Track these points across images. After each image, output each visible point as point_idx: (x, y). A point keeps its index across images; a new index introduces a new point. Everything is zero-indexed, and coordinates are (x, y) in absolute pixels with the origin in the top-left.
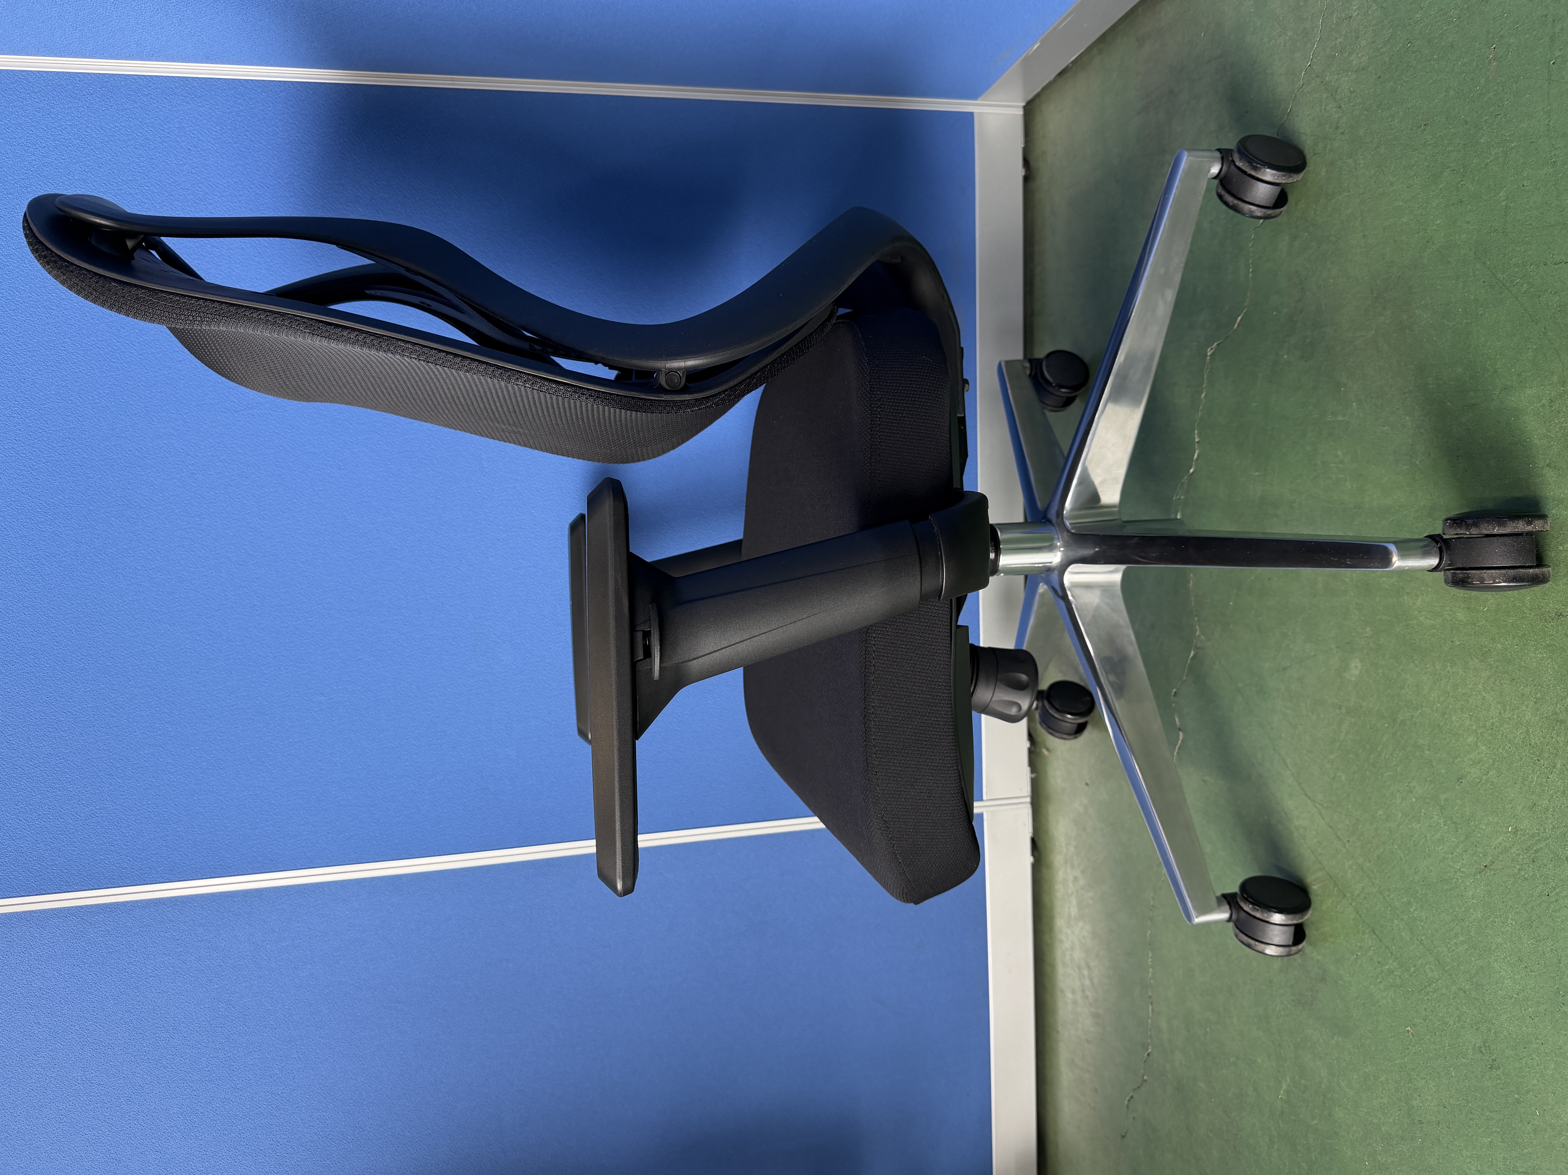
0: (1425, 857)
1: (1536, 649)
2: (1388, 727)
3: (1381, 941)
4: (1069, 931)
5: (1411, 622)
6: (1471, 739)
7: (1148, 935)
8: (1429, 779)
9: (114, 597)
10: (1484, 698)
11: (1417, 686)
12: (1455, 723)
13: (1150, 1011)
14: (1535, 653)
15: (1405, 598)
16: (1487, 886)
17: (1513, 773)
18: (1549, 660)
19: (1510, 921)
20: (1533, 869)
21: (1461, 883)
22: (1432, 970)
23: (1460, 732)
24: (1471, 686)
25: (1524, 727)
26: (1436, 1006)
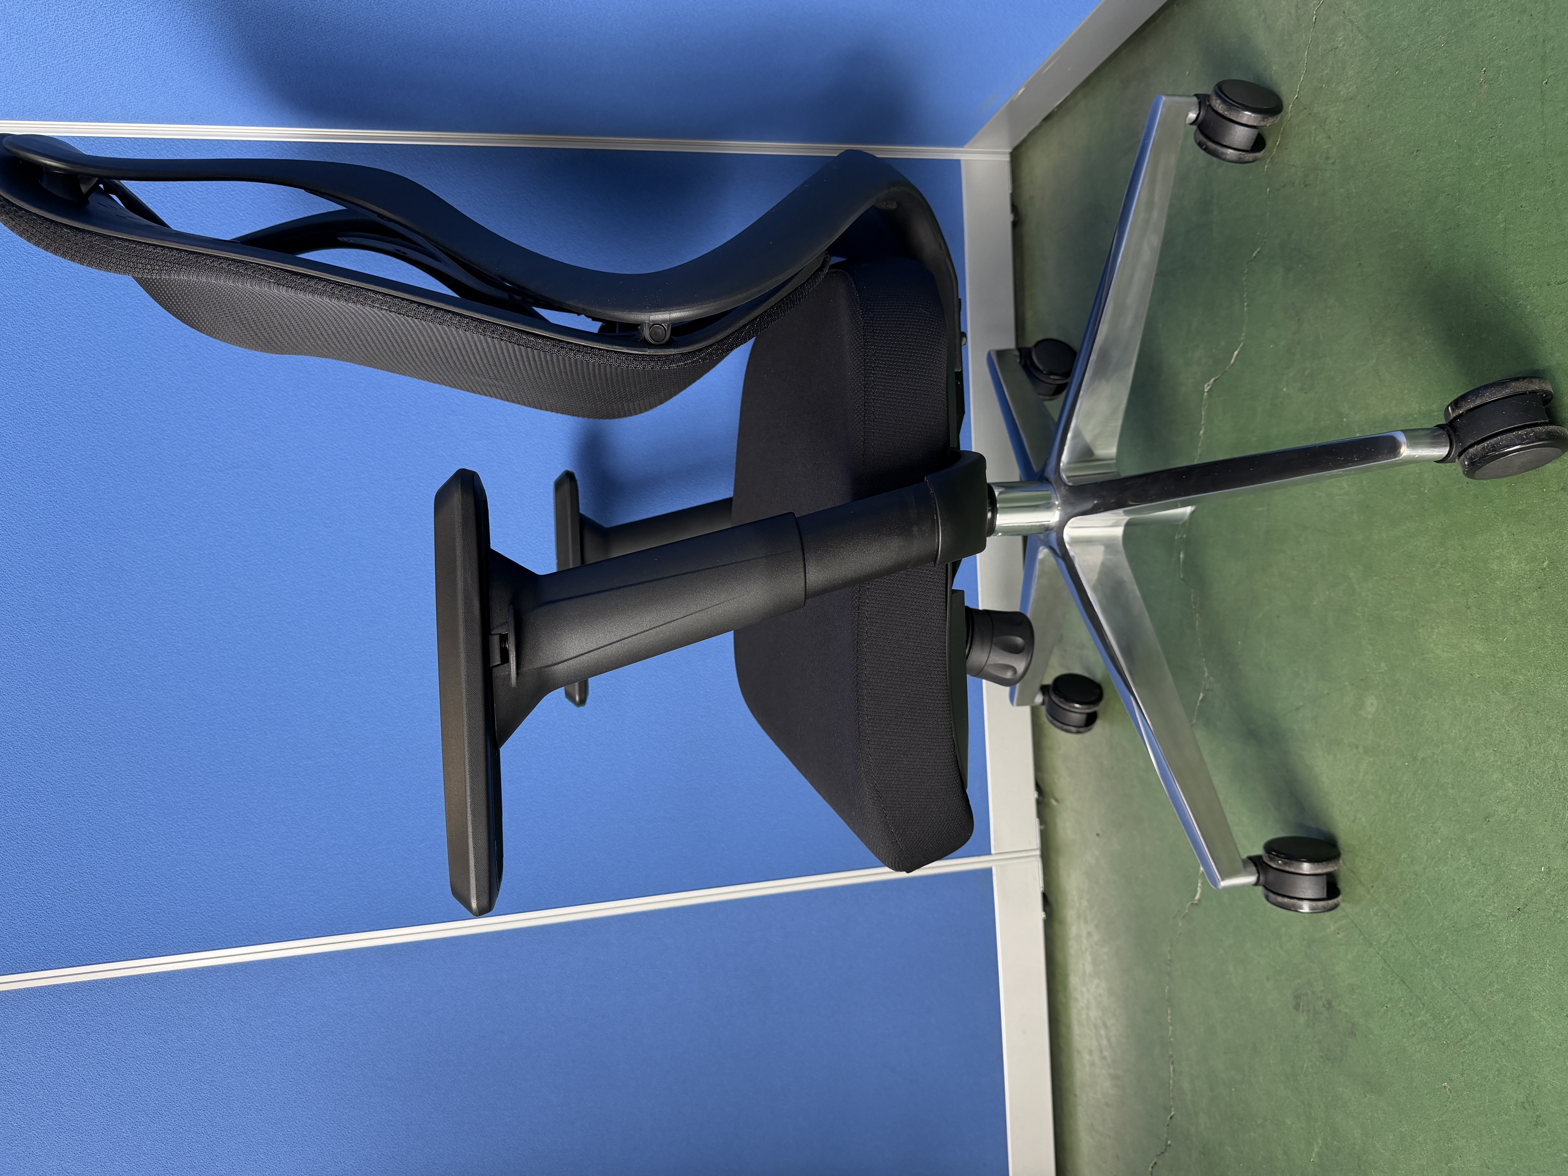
0: (1454, 902)
1: (1560, 679)
2: (1408, 766)
3: (1411, 991)
4: (1084, 989)
5: (1427, 656)
6: (1496, 776)
7: (1166, 990)
8: (1454, 819)
9: (95, 662)
10: (1508, 733)
11: (1437, 722)
12: (1479, 759)
13: (1171, 1072)
15: (1420, 631)
16: (1521, 930)
17: (1543, 809)
19: (1548, 967)
21: (1493, 928)
22: (1467, 1021)
23: (1484, 769)
24: (1494, 720)
25: (1551, 761)
26: (1474, 1059)
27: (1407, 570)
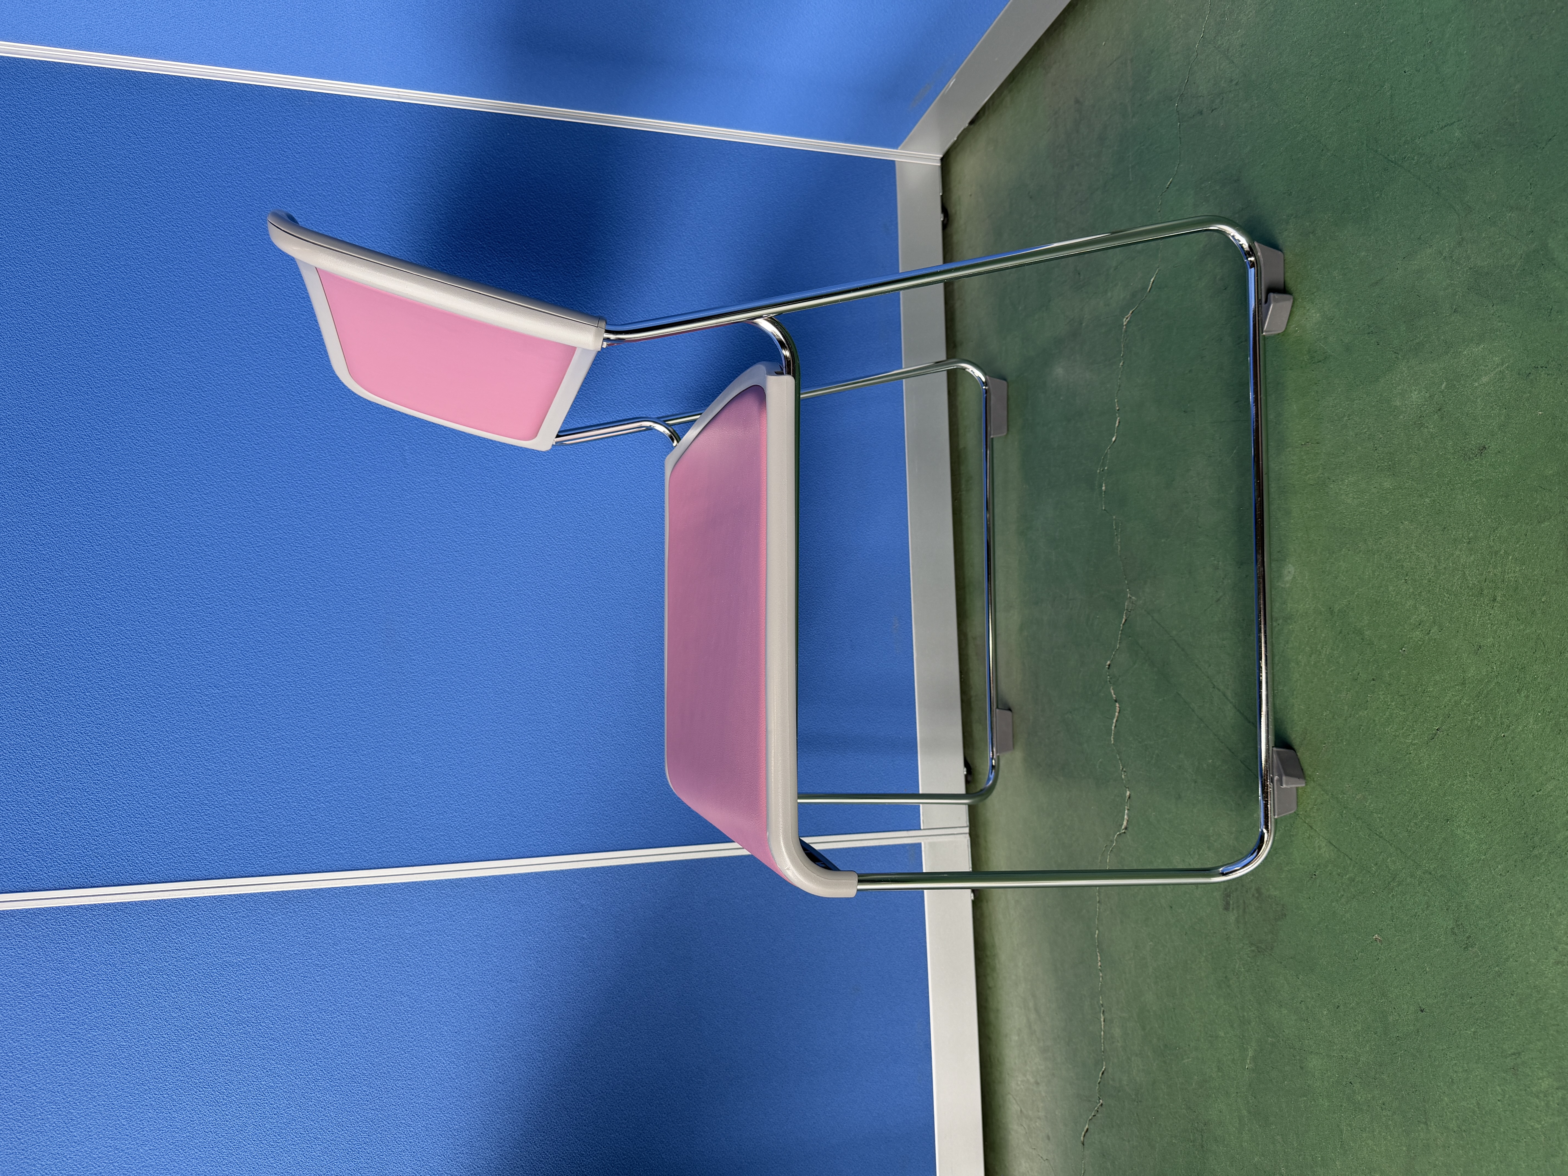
0: (1375, 743)
1: (1463, 490)
3: (1339, 850)
5: (1340, 508)
6: (1410, 603)
7: (1096, 936)
12: (1392, 593)
13: (1103, 1023)
14: (1463, 495)
15: (1332, 486)
16: (1441, 750)
18: (1477, 497)
19: (1469, 779)
20: (1485, 714)
21: (1414, 757)
22: (1394, 862)
23: (1397, 600)
24: (1403, 550)
25: (1460, 572)
26: (1403, 900)
27: (1317, 433)
